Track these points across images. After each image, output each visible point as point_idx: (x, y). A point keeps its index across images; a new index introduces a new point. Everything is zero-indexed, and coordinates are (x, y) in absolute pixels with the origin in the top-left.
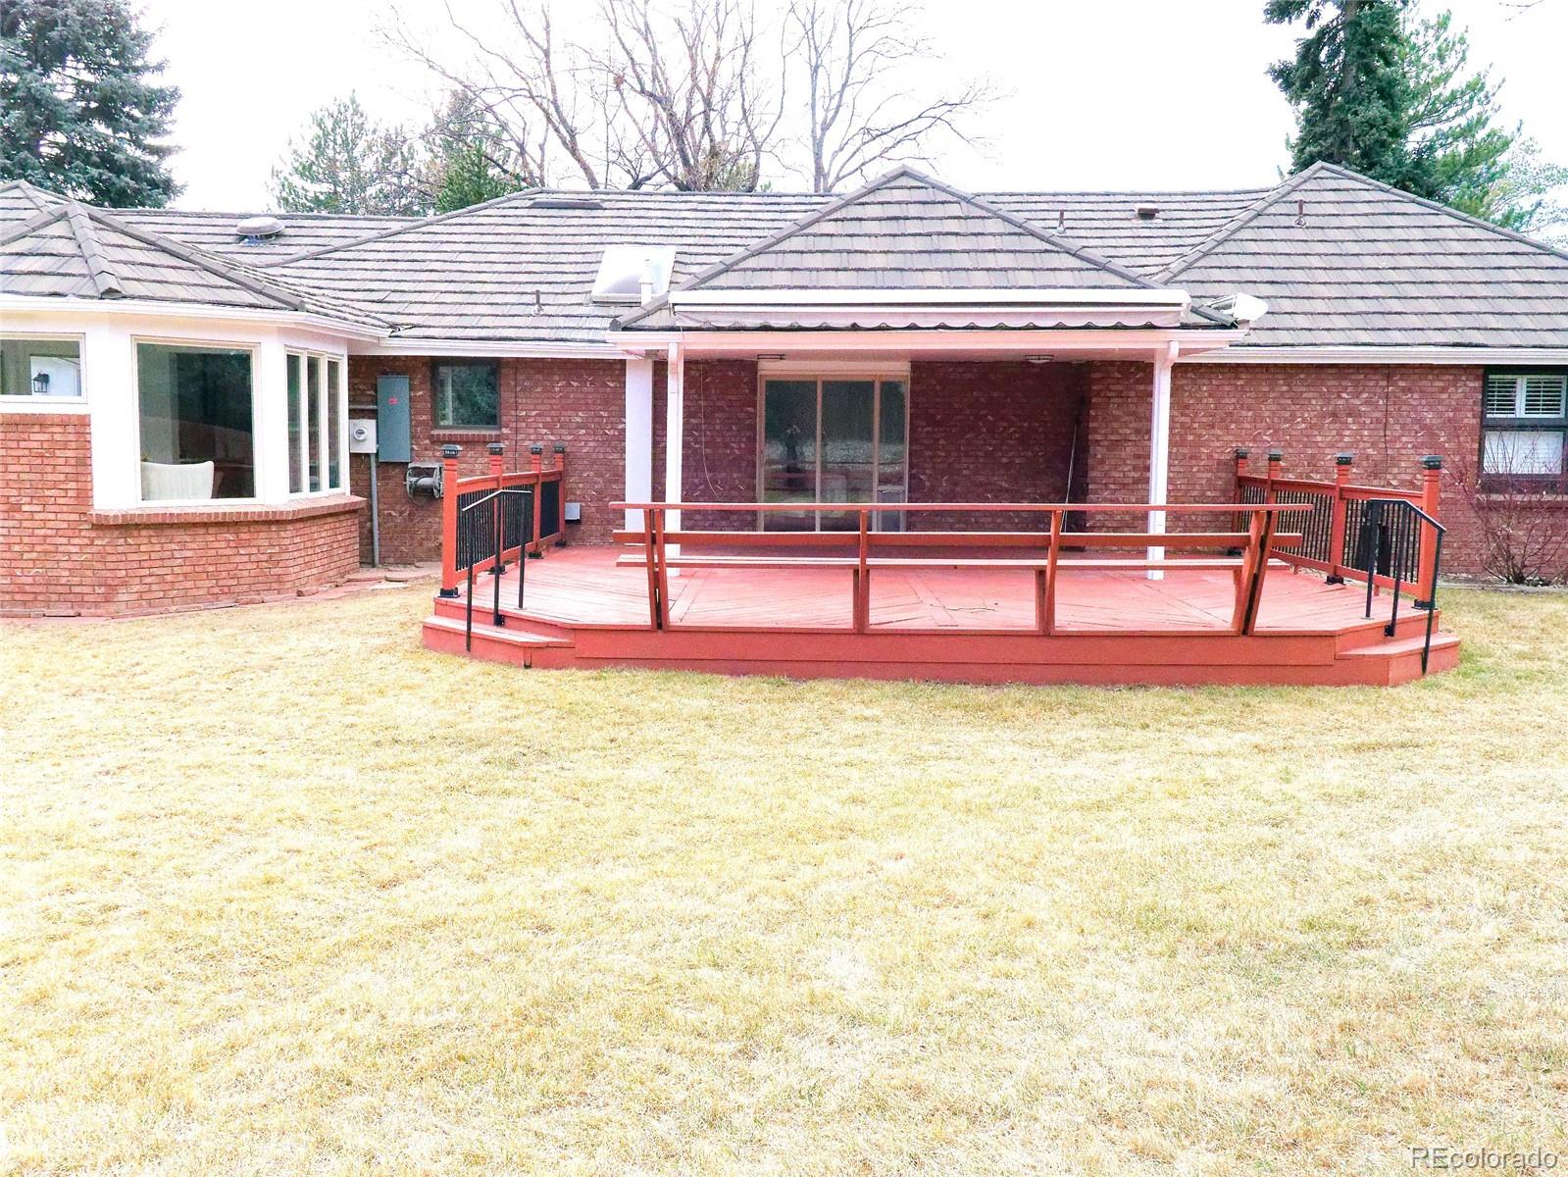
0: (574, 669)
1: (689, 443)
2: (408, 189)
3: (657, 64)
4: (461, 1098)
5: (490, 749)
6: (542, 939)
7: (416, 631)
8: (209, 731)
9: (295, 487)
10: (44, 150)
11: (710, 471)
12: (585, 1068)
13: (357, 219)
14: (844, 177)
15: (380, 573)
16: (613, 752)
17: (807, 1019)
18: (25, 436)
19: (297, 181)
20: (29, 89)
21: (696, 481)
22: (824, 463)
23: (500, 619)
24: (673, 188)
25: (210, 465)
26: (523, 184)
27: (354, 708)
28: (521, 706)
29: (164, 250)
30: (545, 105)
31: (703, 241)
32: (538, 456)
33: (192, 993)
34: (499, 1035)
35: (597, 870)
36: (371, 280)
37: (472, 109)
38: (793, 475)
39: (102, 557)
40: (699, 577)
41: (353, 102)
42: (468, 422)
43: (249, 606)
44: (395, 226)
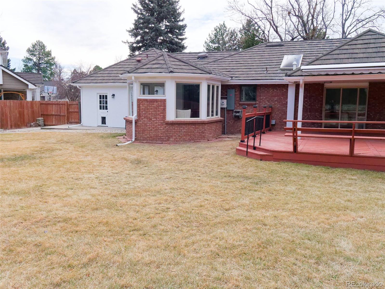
0: (273, 161)
1: (304, 105)
2: (235, 44)
3: (300, 8)
4: (244, 263)
5: (252, 179)
6: (264, 227)
7: (235, 150)
8: (188, 171)
9: (208, 115)
10: (159, 41)
11: (309, 112)
12: (275, 261)
13: (224, 52)
14: (351, 33)
15: (226, 136)
16: (282, 183)
17: (335, 257)
18: (153, 104)
19: (211, 44)
20: (156, 28)
21: (306, 115)
22: (342, 110)
23: (255, 148)
24: (302, 39)
25: (190, 110)
26: (264, 41)
27: (220, 167)
28: (259, 170)
29: (182, 62)
30: (270, 21)
31: (310, 53)
32: (265, 108)
33: (185, 229)
34: (254, 249)
35: (278, 212)
36: (227, 66)
37: (252, 23)
38: (332, 114)
39: (167, 131)
40: (306, 140)
41: (224, 24)
42: (248, 100)
43: (197, 143)
44: (233, 53)
